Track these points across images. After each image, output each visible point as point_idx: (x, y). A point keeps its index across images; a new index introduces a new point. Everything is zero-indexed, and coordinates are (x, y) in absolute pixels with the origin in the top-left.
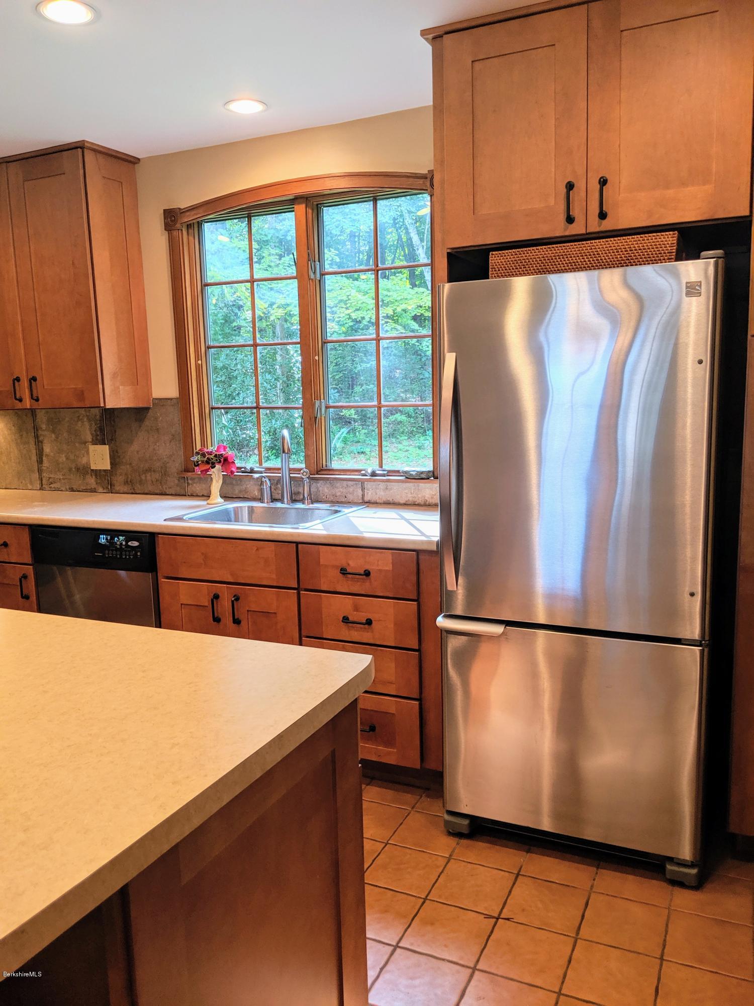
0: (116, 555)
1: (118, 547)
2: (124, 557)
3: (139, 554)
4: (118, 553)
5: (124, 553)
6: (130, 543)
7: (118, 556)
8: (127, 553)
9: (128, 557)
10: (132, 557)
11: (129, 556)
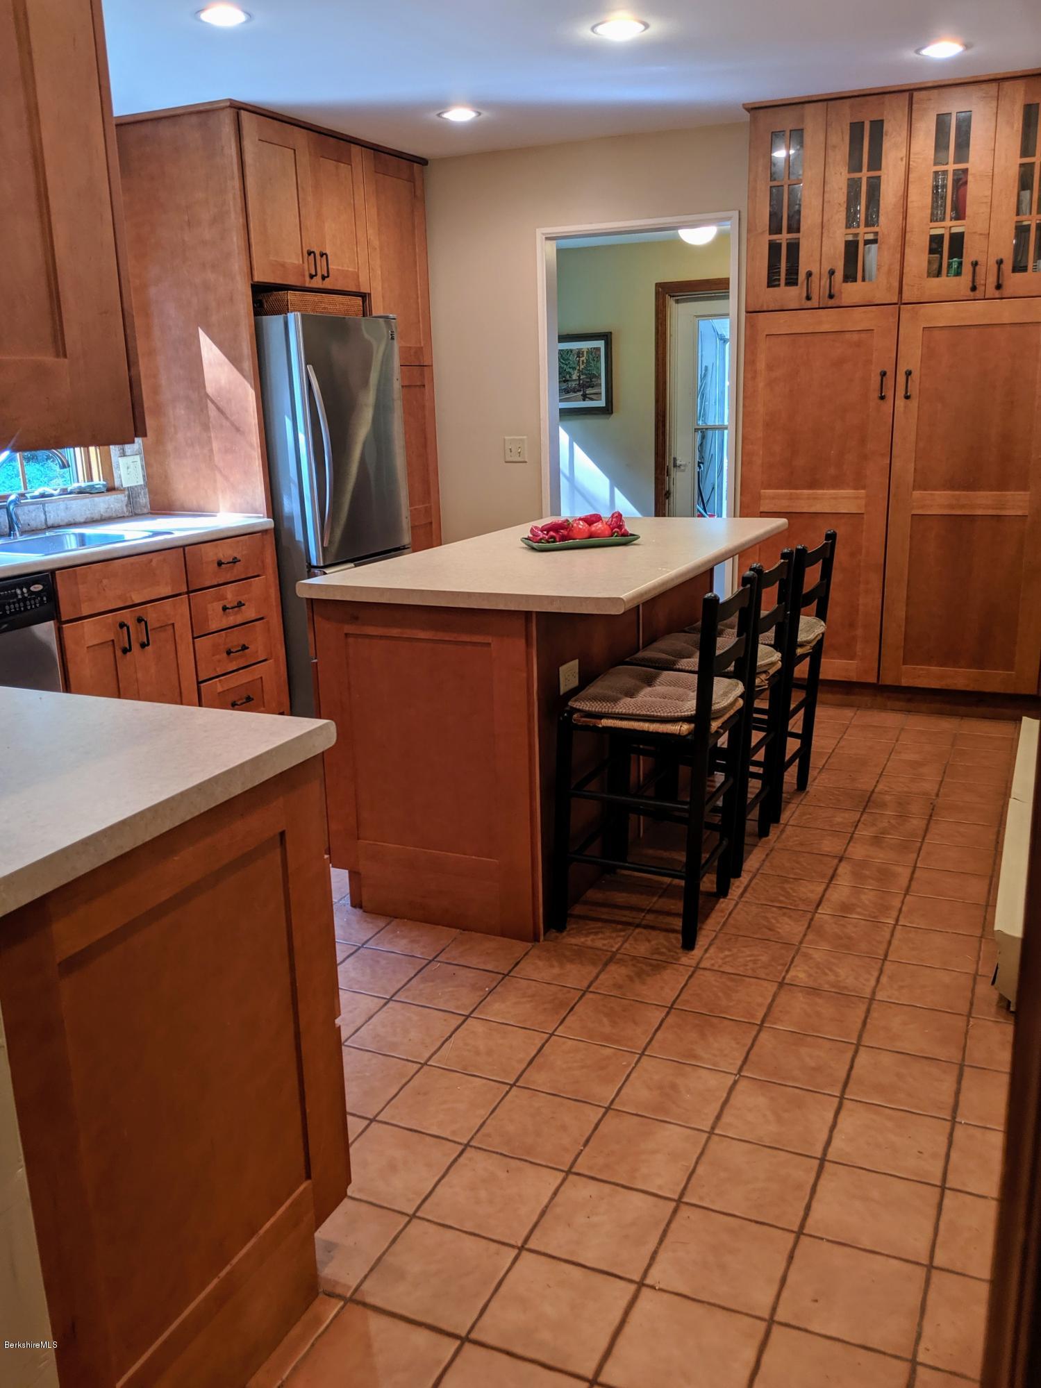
0: (20, 607)
1: (20, 597)
2: (29, 607)
3: (45, 599)
4: (22, 604)
5: (28, 603)
6: (32, 588)
7: (22, 609)
8: (33, 602)
9: (33, 606)
10: (38, 605)
11: (35, 604)
